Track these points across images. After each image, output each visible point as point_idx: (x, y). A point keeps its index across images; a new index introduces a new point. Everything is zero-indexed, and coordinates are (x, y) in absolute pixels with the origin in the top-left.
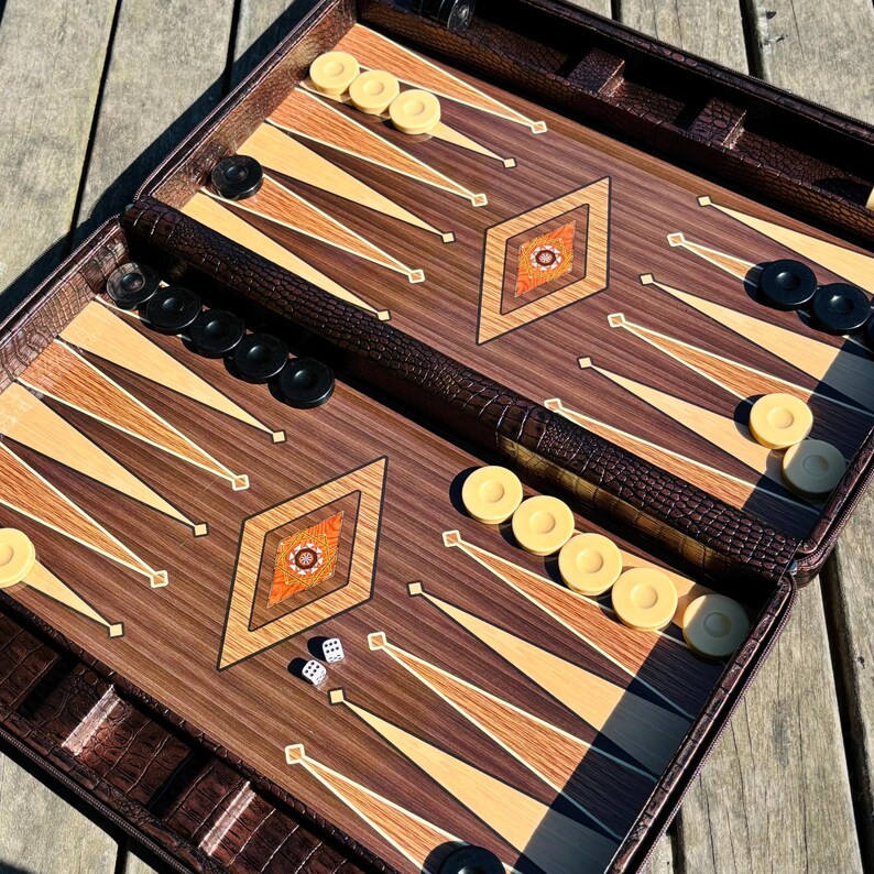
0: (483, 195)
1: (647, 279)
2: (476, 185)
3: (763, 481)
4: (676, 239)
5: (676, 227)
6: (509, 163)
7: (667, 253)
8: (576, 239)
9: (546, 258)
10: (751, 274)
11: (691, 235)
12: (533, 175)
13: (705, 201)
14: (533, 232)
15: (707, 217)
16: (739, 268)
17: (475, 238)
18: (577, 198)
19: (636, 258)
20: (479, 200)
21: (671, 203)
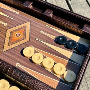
0: (7, 24)
1: (37, 39)
2: (5, 22)
3: (61, 80)
4: (42, 32)
5: (42, 30)
6: (12, 18)
7: (40, 34)
8: (24, 32)
9: (18, 35)
10: (55, 38)
11: (45, 31)
12: (16, 21)
13: (47, 26)
14: (16, 30)
15: (47, 28)
16: (53, 37)
17: (4, 31)
18: (24, 25)
19: (35, 35)
20: (6, 24)
21: (41, 26)
